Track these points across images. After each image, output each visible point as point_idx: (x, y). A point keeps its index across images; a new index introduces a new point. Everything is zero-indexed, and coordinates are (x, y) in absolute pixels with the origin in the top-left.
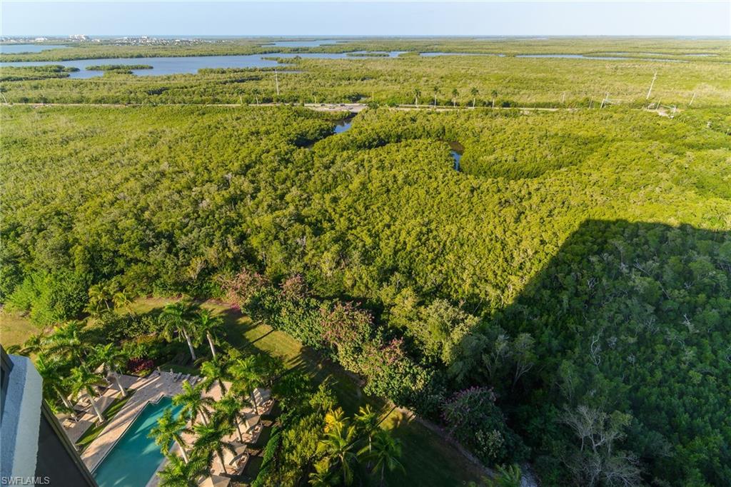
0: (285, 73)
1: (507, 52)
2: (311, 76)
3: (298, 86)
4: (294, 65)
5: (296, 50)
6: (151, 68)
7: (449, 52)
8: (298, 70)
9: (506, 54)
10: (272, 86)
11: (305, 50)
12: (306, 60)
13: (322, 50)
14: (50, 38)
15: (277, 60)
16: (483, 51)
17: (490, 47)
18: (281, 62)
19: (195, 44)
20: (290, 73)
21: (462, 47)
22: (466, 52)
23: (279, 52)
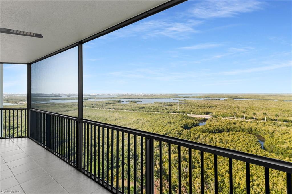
0: (181, 104)
1: (278, 99)
2: (190, 105)
3: (185, 108)
4: (184, 102)
5: (185, 97)
6: (141, 101)
7: (247, 99)
8: (185, 103)
9: (278, 100)
10: (176, 108)
11: (187, 97)
12: (188, 100)
13: (194, 97)
14: (119, 94)
15: (178, 100)
16: (265, 99)
17: (268, 97)
18: (180, 101)
19: (154, 95)
20: (182, 104)
21: (253, 97)
22: (256, 99)
23: (179, 98)
